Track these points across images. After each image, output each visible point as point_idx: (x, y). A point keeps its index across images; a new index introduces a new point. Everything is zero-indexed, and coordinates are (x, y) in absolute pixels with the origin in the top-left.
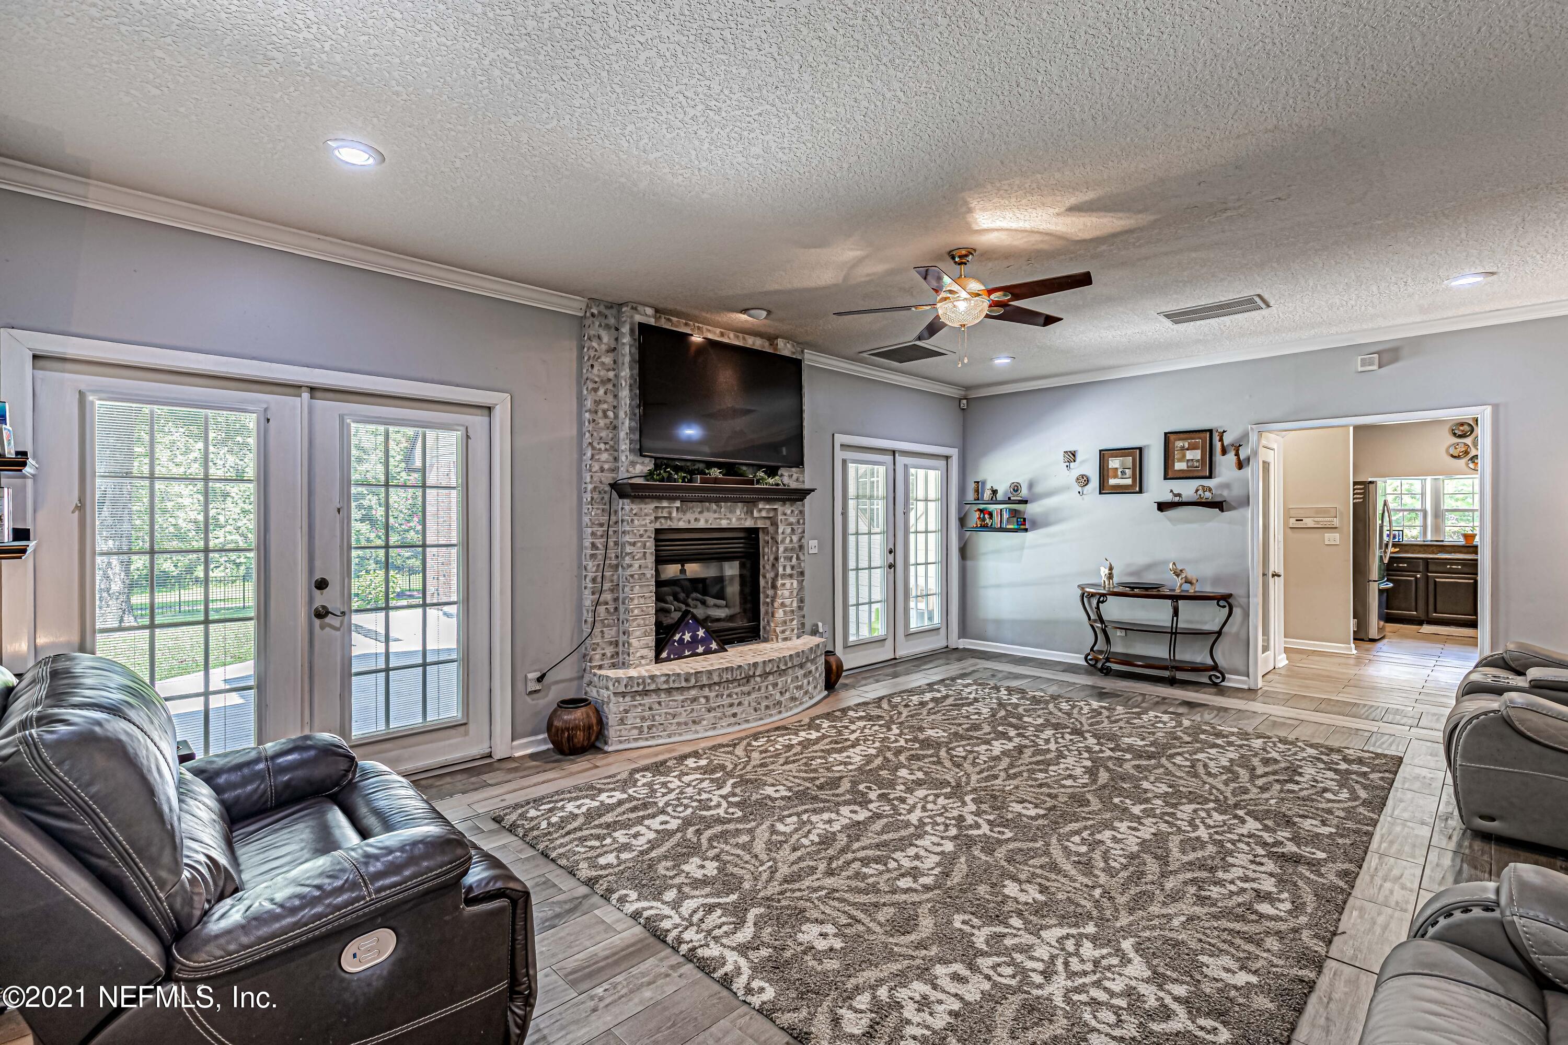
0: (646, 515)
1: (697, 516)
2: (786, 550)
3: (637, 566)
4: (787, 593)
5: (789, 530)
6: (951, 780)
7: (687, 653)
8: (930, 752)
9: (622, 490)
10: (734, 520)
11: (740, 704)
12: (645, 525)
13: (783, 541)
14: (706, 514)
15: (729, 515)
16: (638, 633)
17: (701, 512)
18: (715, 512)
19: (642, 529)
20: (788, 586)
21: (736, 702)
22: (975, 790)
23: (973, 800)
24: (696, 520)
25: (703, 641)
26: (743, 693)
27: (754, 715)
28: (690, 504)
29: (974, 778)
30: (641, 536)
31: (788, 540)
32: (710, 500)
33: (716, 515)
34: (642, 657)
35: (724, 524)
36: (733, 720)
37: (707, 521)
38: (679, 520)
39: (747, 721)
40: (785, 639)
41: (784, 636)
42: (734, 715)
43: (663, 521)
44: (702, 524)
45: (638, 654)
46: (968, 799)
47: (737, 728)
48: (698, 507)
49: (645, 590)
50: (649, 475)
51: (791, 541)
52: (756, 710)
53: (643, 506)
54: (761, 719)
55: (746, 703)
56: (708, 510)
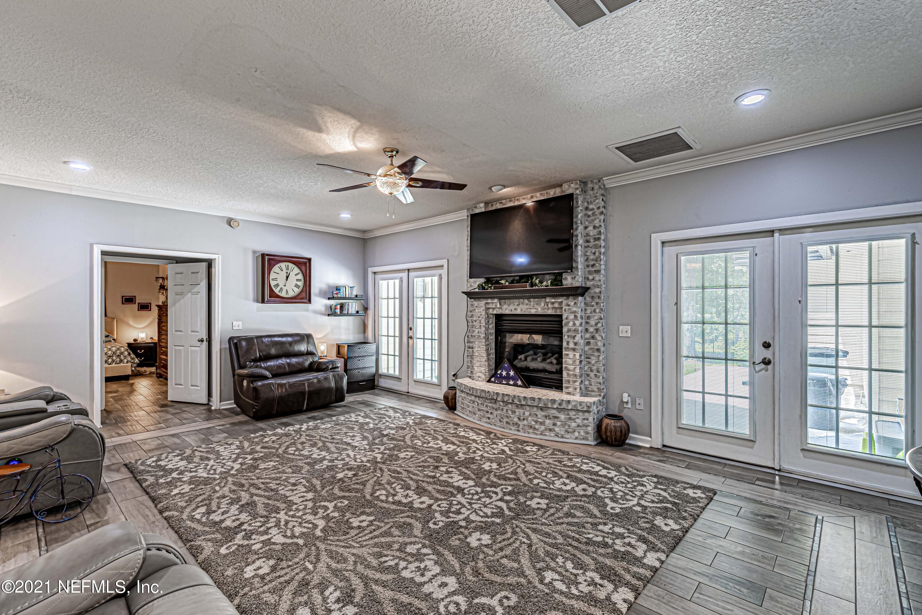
0: (481, 307)
1: (516, 307)
2: (569, 330)
3: (477, 332)
4: (570, 362)
5: (572, 317)
7: (504, 382)
9: (470, 295)
10: (539, 309)
11: (491, 413)
12: (480, 312)
13: (567, 324)
14: (521, 306)
15: (536, 306)
16: (477, 364)
17: (518, 305)
18: (527, 304)
19: (479, 314)
20: (571, 356)
21: (490, 411)
24: (515, 309)
25: (513, 378)
26: (493, 408)
27: (499, 424)
28: (512, 301)
30: (479, 317)
31: (571, 324)
32: (523, 298)
33: (528, 307)
34: (479, 377)
35: (533, 312)
36: (488, 421)
37: (522, 310)
38: (506, 309)
39: (495, 425)
40: (569, 393)
41: (567, 391)
42: (489, 418)
43: (498, 310)
44: (519, 312)
45: (477, 375)
47: (489, 426)
48: (516, 302)
49: (481, 344)
50: (481, 287)
51: (574, 324)
52: (500, 421)
53: (479, 302)
54: (503, 428)
55: (495, 414)
56: (523, 303)
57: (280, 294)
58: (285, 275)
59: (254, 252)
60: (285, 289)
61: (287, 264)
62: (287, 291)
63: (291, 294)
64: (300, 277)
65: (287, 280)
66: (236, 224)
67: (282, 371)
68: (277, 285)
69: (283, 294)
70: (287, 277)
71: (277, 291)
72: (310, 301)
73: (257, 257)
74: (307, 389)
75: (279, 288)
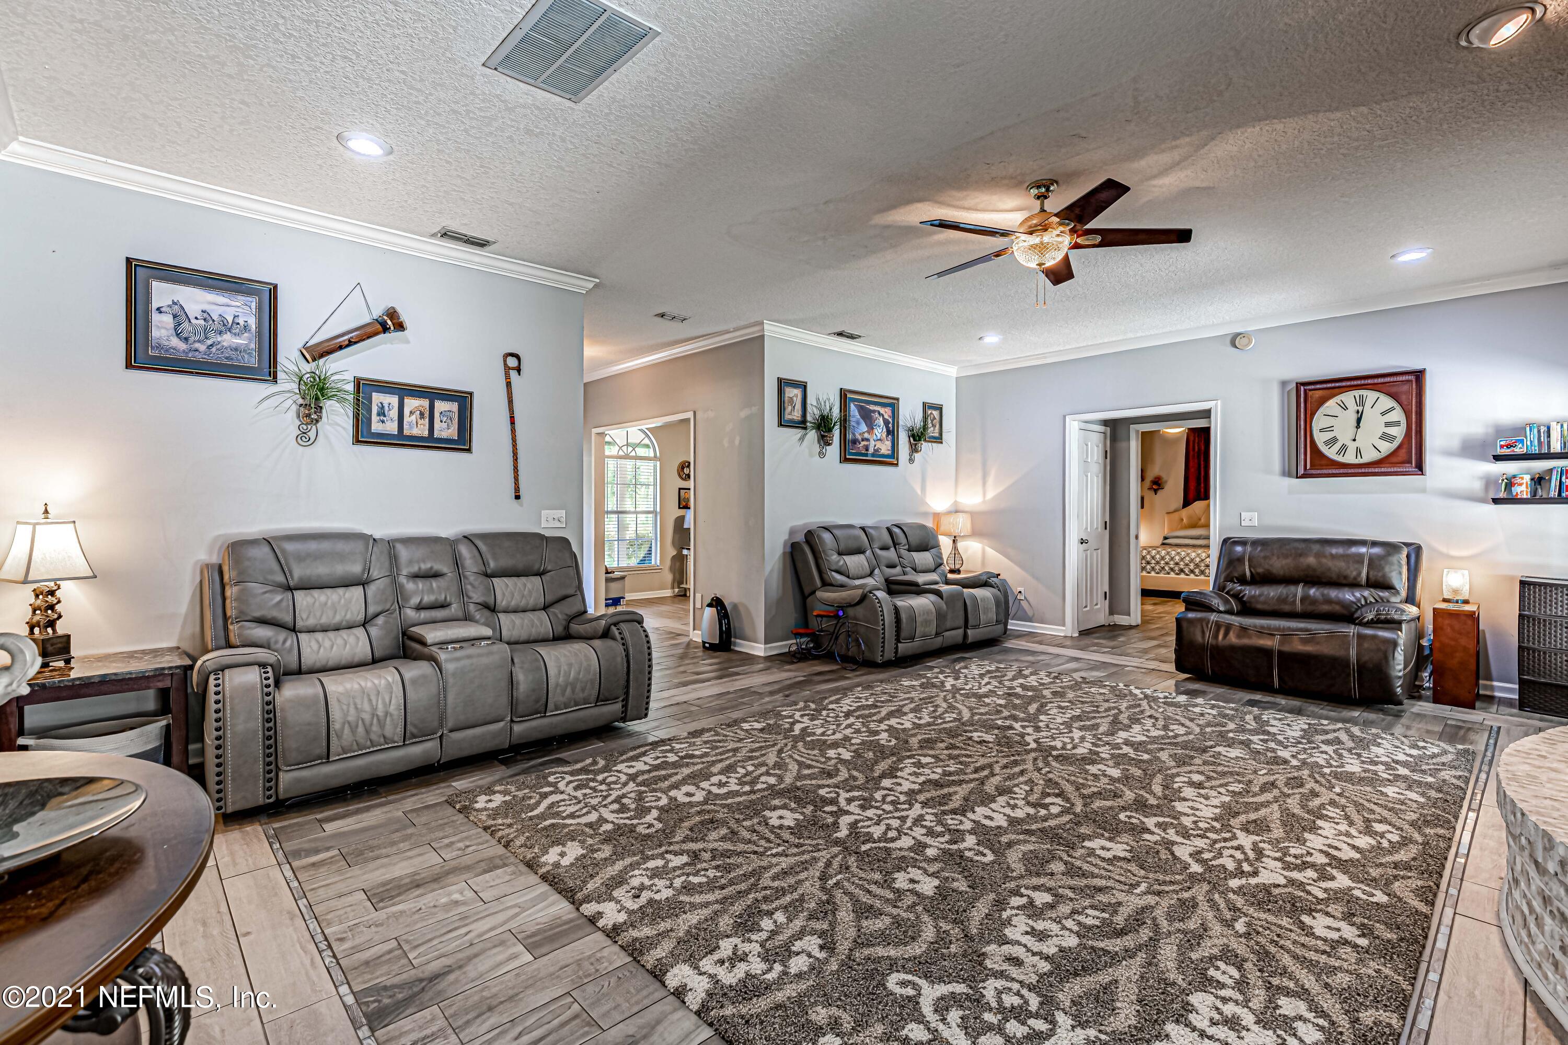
6: (1054, 764)
8: (1097, 804)
22: (1028, 752)
23: (1029, 744)
29: (1029, 766)
46: (1033, 745)
57: (1340, 459)
58: (1354, 417)
59: (1284, 384)
60: (1352, 447)
61: (1357, 393)
62: (1358, 451)
63: (1370, 456)
64: (1398, 415)
65: (1358, 427)
66: (1245, 341)
67: (1287, 608)
68: (1333, 441)
69: (1350, 458)
70: (1359, 420)
71: (1331, 453)
72: (1420, 468)
73: (1289, 392)
74: (1353, 653)
75: (1337, 447)
